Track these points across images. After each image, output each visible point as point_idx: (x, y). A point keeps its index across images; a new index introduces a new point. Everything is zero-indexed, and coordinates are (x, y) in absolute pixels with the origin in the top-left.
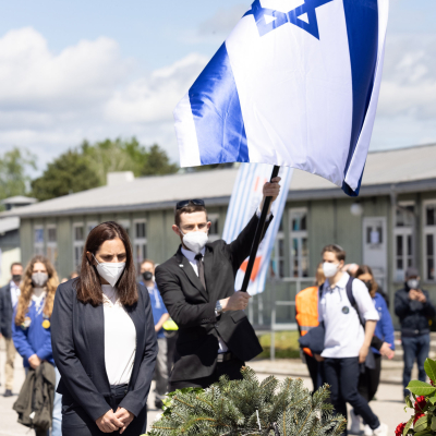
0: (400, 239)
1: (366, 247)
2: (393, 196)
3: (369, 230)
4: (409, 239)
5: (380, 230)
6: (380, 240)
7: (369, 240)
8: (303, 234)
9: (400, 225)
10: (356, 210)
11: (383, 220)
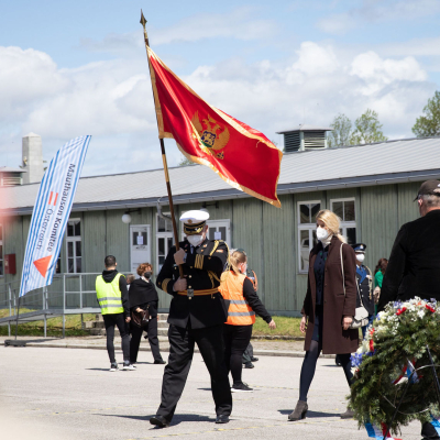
0: (161, 241)
1: (133, 247)
2: (159, 207)
3: (136, 234)
4: (170, 241)
5: (145, 235)
6: (145, 242)
7: (135, 243)
8: (78, 239)
9: (161, 230)
10: (126, 219)
11: (148, 226)
